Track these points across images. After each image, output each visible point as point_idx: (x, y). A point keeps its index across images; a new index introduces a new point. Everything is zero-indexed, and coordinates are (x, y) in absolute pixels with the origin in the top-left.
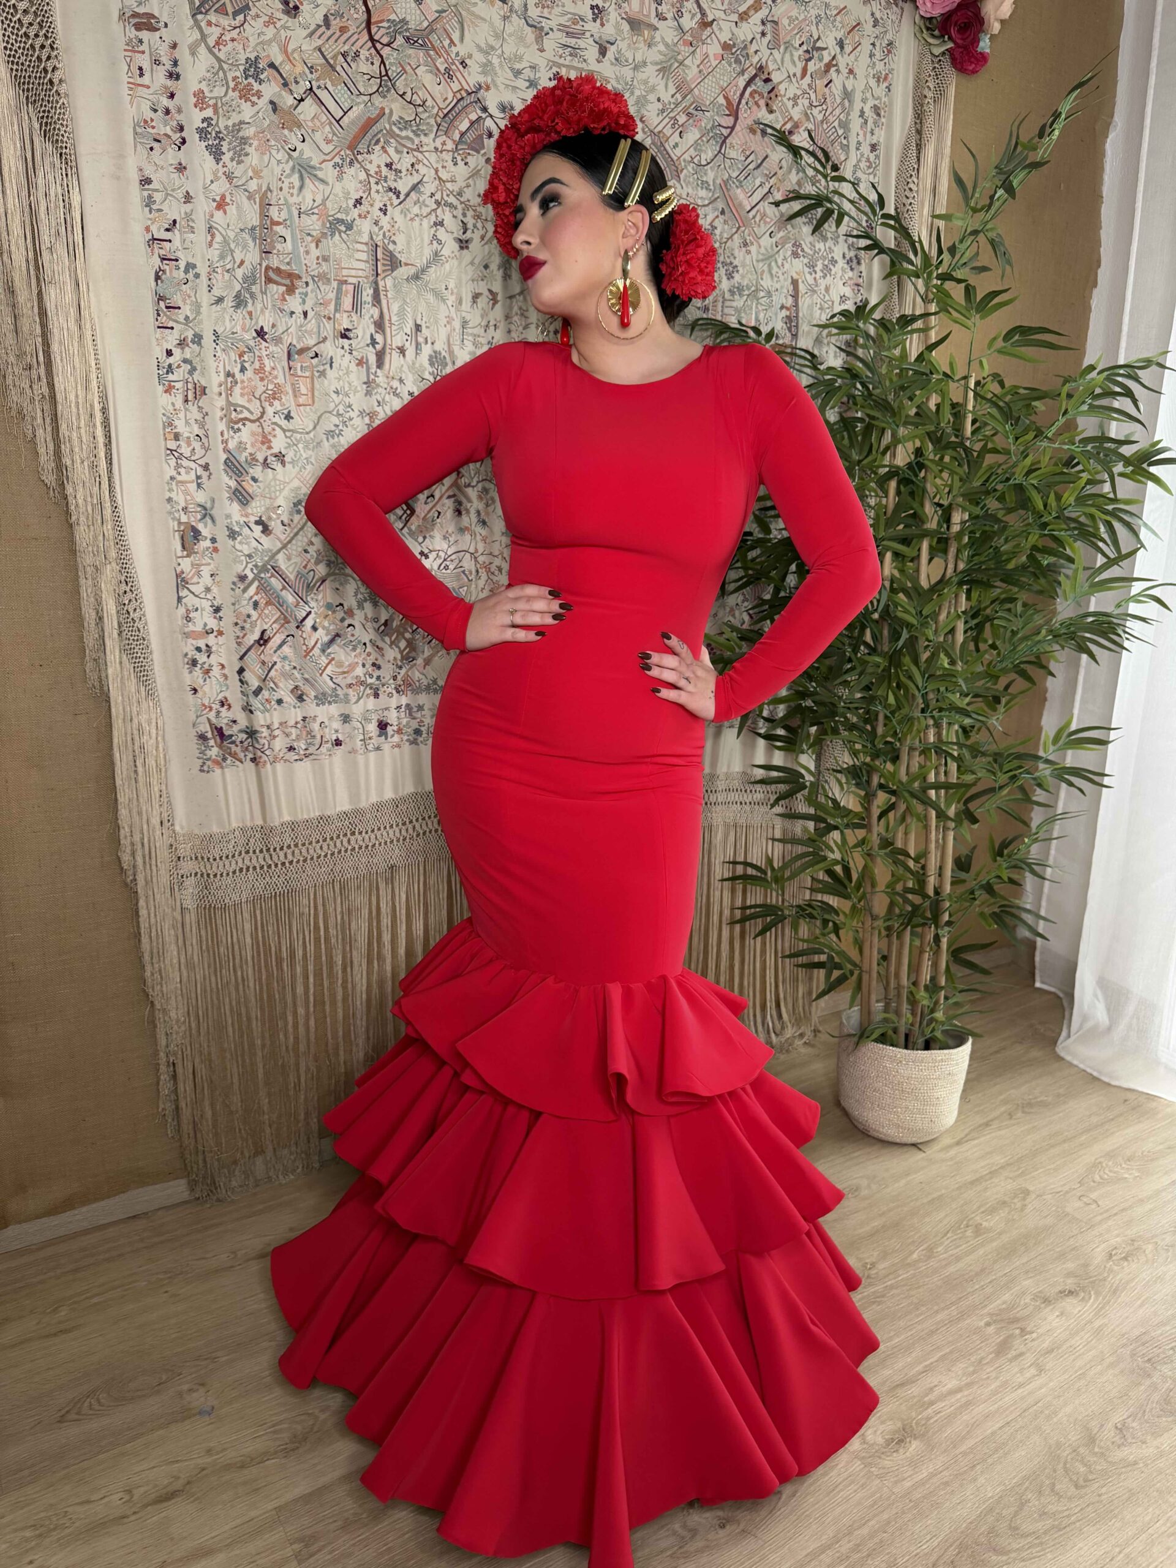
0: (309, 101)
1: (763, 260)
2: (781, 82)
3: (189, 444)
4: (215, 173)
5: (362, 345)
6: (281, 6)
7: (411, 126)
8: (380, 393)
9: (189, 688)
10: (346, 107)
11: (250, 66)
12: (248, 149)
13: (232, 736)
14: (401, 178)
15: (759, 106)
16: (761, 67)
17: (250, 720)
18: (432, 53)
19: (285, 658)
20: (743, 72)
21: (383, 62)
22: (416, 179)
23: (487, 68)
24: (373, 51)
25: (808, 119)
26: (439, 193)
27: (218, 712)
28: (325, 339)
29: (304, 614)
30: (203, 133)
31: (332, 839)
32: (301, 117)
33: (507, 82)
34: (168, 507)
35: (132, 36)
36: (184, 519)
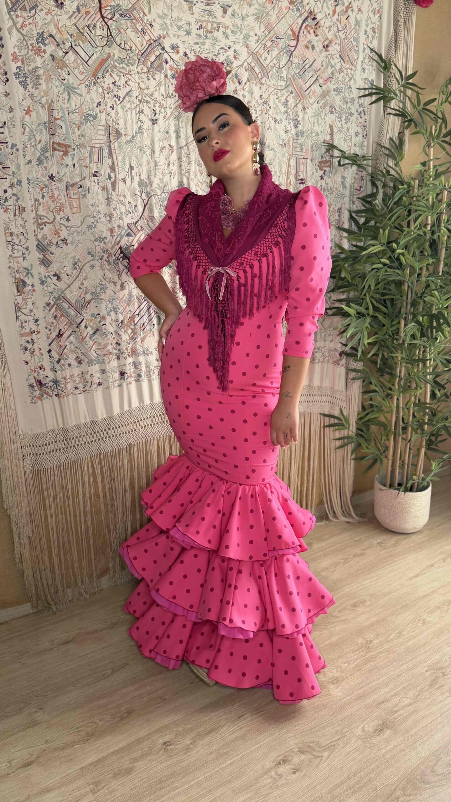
0: (71, 53)
1: (314, 116)
2: (321, 19)
3: (18, 237)
4: (24, 96)
5: (104, 179)
6: (54, 4)
7: (124, 61)
8: (114, 204)
9: (24, 362)
10: (90, 54)
11: (40, 37)
12: (40, 81)
13: (46, 384)
14: (120, 89)
15: (310, 33)
16: (311, 12)
17: (55, 376)
18: (134, 21)
19: (71, 343)
20: (301, 15)
21: (109, 28)
22: (128, 89)
23: (164, 27)
24: (103, 23)
25: (337, 38)
26: (141, 96)
27: (38, 373)
28: (85, 177)
29: (81, 320)
30: (17, 75)
31: (98, 432)
32: (67, 62)
33: (175, 33)
34: (9, 271)
36: (17, 276)
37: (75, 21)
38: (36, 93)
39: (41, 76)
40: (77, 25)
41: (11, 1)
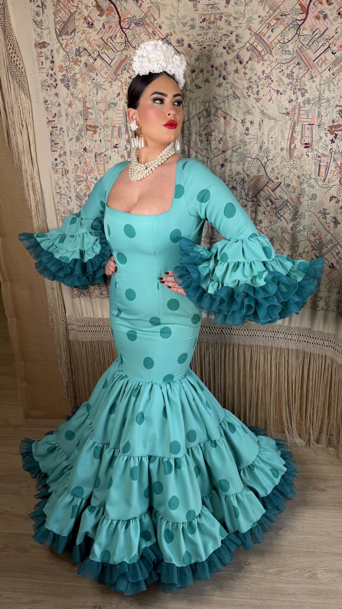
0: (98, 59)
3: (64, 190)
4: (67, 94)
5: (122, 149)
6: (87, 25)
10: (112, 58)
11: (77, 52)
12: (77, 83)
15: (322, 4)
18: (146, 26)
21: (126, 36)
23: (171, 26)
24: (122, 33)
28: (108, 149)
30: (62, 81)
32: (96, 67)
33: (180, 30)
34: (57, 212)
35: (39, 51)
36: (63, 215)
37: (101, 35)
38: (75, 91)
39: (78, 79)
40: (103, 38)
41: (59, 30)
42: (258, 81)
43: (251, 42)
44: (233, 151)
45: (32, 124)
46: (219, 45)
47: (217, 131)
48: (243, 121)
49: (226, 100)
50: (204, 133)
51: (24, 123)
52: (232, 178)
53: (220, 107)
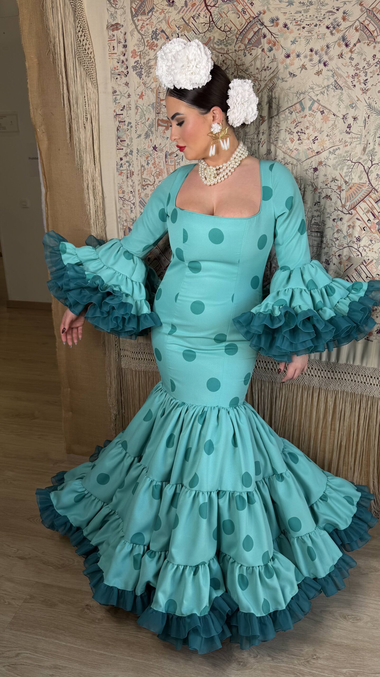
3: (128, 195)
4: (139, 84)
6: (167, 3)
7: (223, 42)
11: (154, 34)
18: (235, 3)
21: (211, 15)
24: (207, 11)
26: (236, 72)
30: (134, 68)
33: (275, 6)
34: (119, 220)
35: (111, 34)
36: (125, 224)
37: (183, 14)
38: (148, 80)
39: (152, 66)
40: (184, 17)
41: (135, 9)
42: (366, 67)
43: (361, 20)
44: (330, 152)
45: (97, 118)
46: (322, 24)
47: (311, 128)
48: (344, 116)
49: (326, 91)
50: (295, 131)
51: (89, 116)
52: (326, 185)
53: (318, 100)
